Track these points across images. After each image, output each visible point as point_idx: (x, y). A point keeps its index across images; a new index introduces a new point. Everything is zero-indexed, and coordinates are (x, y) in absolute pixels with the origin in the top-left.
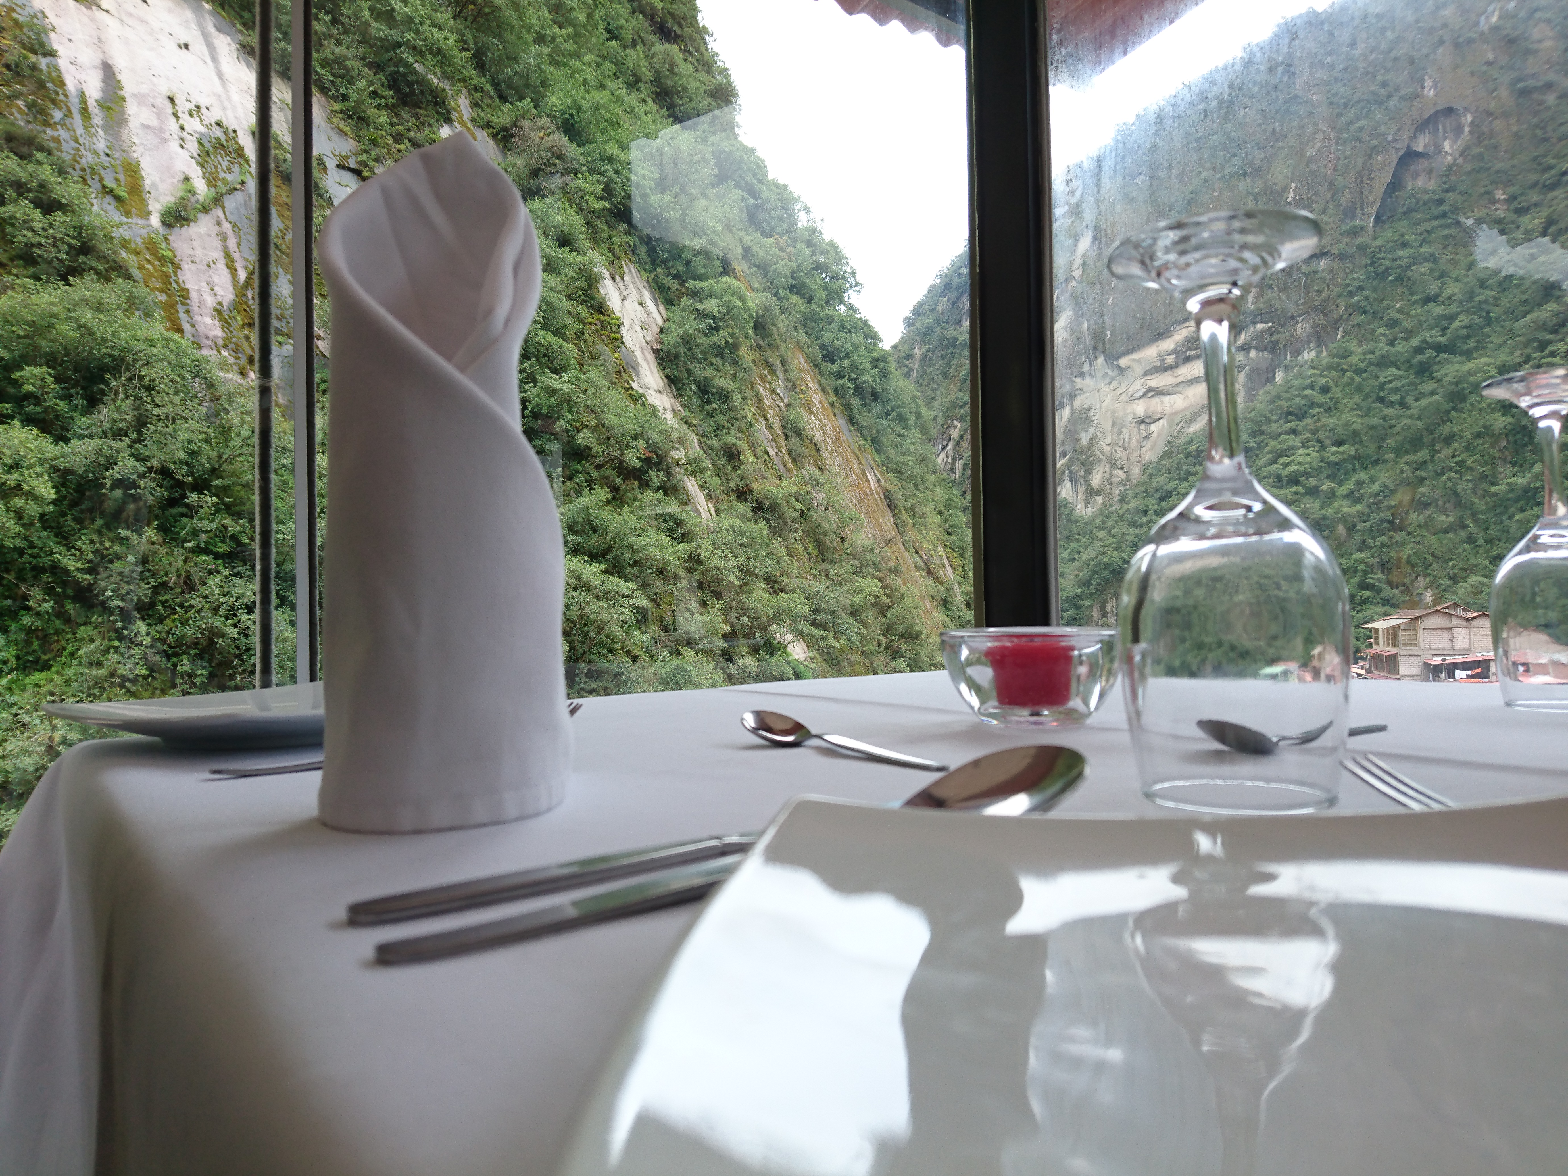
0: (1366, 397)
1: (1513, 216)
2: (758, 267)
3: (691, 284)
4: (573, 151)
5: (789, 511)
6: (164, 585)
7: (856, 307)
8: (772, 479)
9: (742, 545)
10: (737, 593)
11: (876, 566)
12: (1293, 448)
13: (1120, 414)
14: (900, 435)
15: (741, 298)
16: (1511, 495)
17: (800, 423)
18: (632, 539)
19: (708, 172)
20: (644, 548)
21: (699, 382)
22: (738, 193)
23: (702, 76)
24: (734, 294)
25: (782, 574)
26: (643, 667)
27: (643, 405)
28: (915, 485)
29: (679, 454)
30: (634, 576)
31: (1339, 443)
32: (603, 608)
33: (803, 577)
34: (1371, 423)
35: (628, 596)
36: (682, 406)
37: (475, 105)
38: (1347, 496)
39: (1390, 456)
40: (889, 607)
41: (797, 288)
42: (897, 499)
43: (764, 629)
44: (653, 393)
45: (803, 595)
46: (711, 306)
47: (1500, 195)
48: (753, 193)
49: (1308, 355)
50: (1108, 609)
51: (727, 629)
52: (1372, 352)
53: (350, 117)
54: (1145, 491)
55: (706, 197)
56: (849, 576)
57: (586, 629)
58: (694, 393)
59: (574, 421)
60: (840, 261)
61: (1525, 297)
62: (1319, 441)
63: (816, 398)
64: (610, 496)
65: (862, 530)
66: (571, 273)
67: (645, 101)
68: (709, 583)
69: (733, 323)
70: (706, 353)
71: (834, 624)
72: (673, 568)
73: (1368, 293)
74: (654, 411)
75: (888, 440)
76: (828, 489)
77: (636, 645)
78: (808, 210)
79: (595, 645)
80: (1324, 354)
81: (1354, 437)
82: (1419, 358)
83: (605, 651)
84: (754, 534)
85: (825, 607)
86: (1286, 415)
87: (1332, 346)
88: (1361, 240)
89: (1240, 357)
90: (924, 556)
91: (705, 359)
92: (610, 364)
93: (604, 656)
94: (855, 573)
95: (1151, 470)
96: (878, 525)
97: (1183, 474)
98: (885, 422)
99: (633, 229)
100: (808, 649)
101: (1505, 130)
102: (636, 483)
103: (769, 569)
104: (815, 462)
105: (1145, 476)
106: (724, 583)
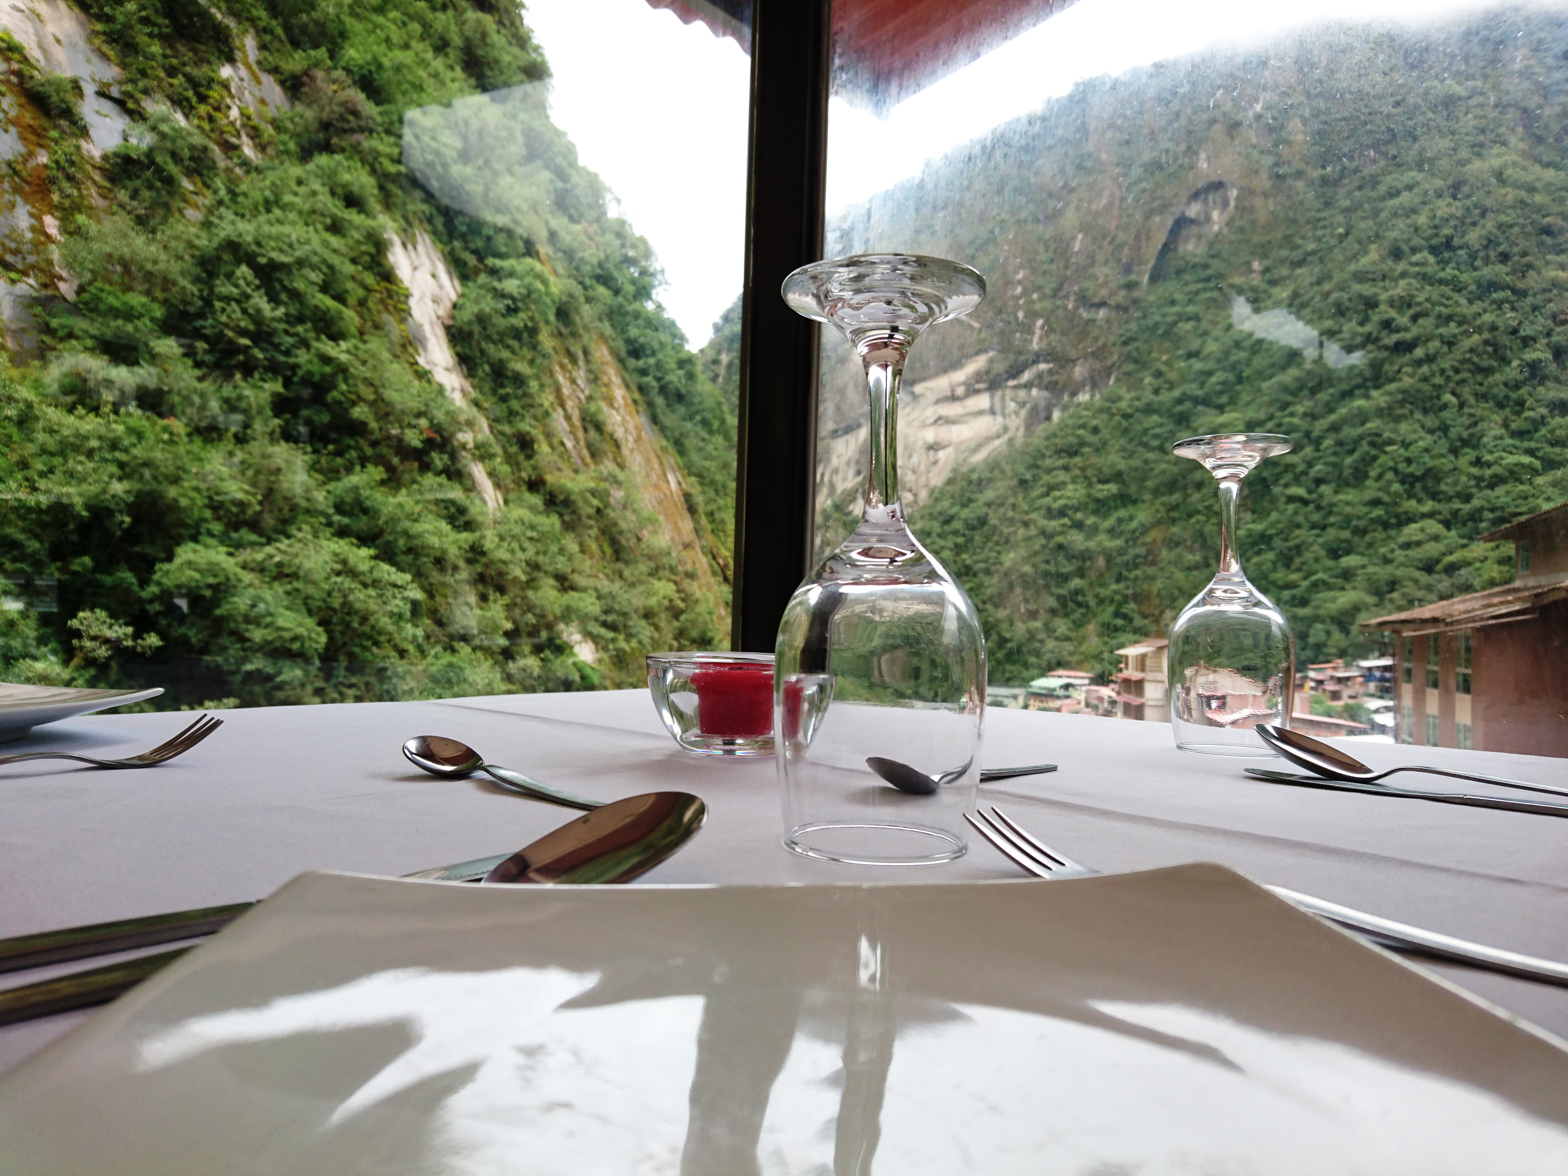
0: (1131, 440)
1: (1263, 286)
2: (564, 252)
3: (491, 261)
4: (369, 109)
5: (585, 507)
7: (664, 306)
8: (568, 472)
9: (531, 539)
10: (523, 589)
11: (672, 569)
12: (1064, 484)
13: (912, 439)
14: (703, 440)
15: (545, 282)
17: (601, 417)
18: (406, 524)
19: (517, 149)
20: (419, 535)
21: (493, 364)
22: (546, 175)
23: (515, 50)
24: (537, 276)
25: (573, 571)
26: (411, 664)
27: (429, 382)
28: (716, 491)
29: (466, 437)
30: (410, 565)
31: (1105, 482)
32: (370, 597)
33: (596, 576)
34: (1134, 465)
35: (402, 587)
36: (474, 387)
37: (263, 47)
38: (1108, 532)
39: (1147, 497)
40: (683, 611)
41: (604, 278)
42: (697, 503)
43: (550, 627)
44: (441, 371)
45: (594, 594)
46: (511, 286)
47: (1256, 265)
48: (561, 175)
49: (1083, 397)
51: (509, 626)
52: (1138, 399)
53: (114, 41)
54: (931, 514)
55: (512, 174)
56: (644, 578)
57: (348, 618)
58: (487, 375)
59: (350, 392)
60: (650, 256)
61: (1272, 361)
62: (1086, 478)
63: (619, 393)
64: (384, 476)
65: (659, 531)
66: (357, 236)
67: (452, 68)
68: (491, 576)
69: (533, 307)
70: (502, 335)
71: (625, 626)
72: (452, 558)
73: (1136, 344)
74: (441, 390)
75: (690, 443)
76: (627, 489)
77: (406, 639)
78: (618, 201)
79: (358, 636)
80: (1097, 397)
81: (1118, 477)
82: (1179, 408)
83: (369, 643)
84: (546, 529)
85: (617, 607)
86: (1059, 452)
87: (1106, 391)
88: (1136, 294)
89: (1022, 394)
90: (721, 562)
91: (501, 341)
92: (395, 336)
93: (367, 649)
94: (651, 574)
95: (936, 495)
96: (677, 528)
97: (965, 500)
98: (689, 425)
99: (429, 196)
100: (597, 650)
101: (1264, 208)
102: (416, 464)
103: (559, 566)
104: (615, 460)
105: (932, 500)
106: (509, 577)
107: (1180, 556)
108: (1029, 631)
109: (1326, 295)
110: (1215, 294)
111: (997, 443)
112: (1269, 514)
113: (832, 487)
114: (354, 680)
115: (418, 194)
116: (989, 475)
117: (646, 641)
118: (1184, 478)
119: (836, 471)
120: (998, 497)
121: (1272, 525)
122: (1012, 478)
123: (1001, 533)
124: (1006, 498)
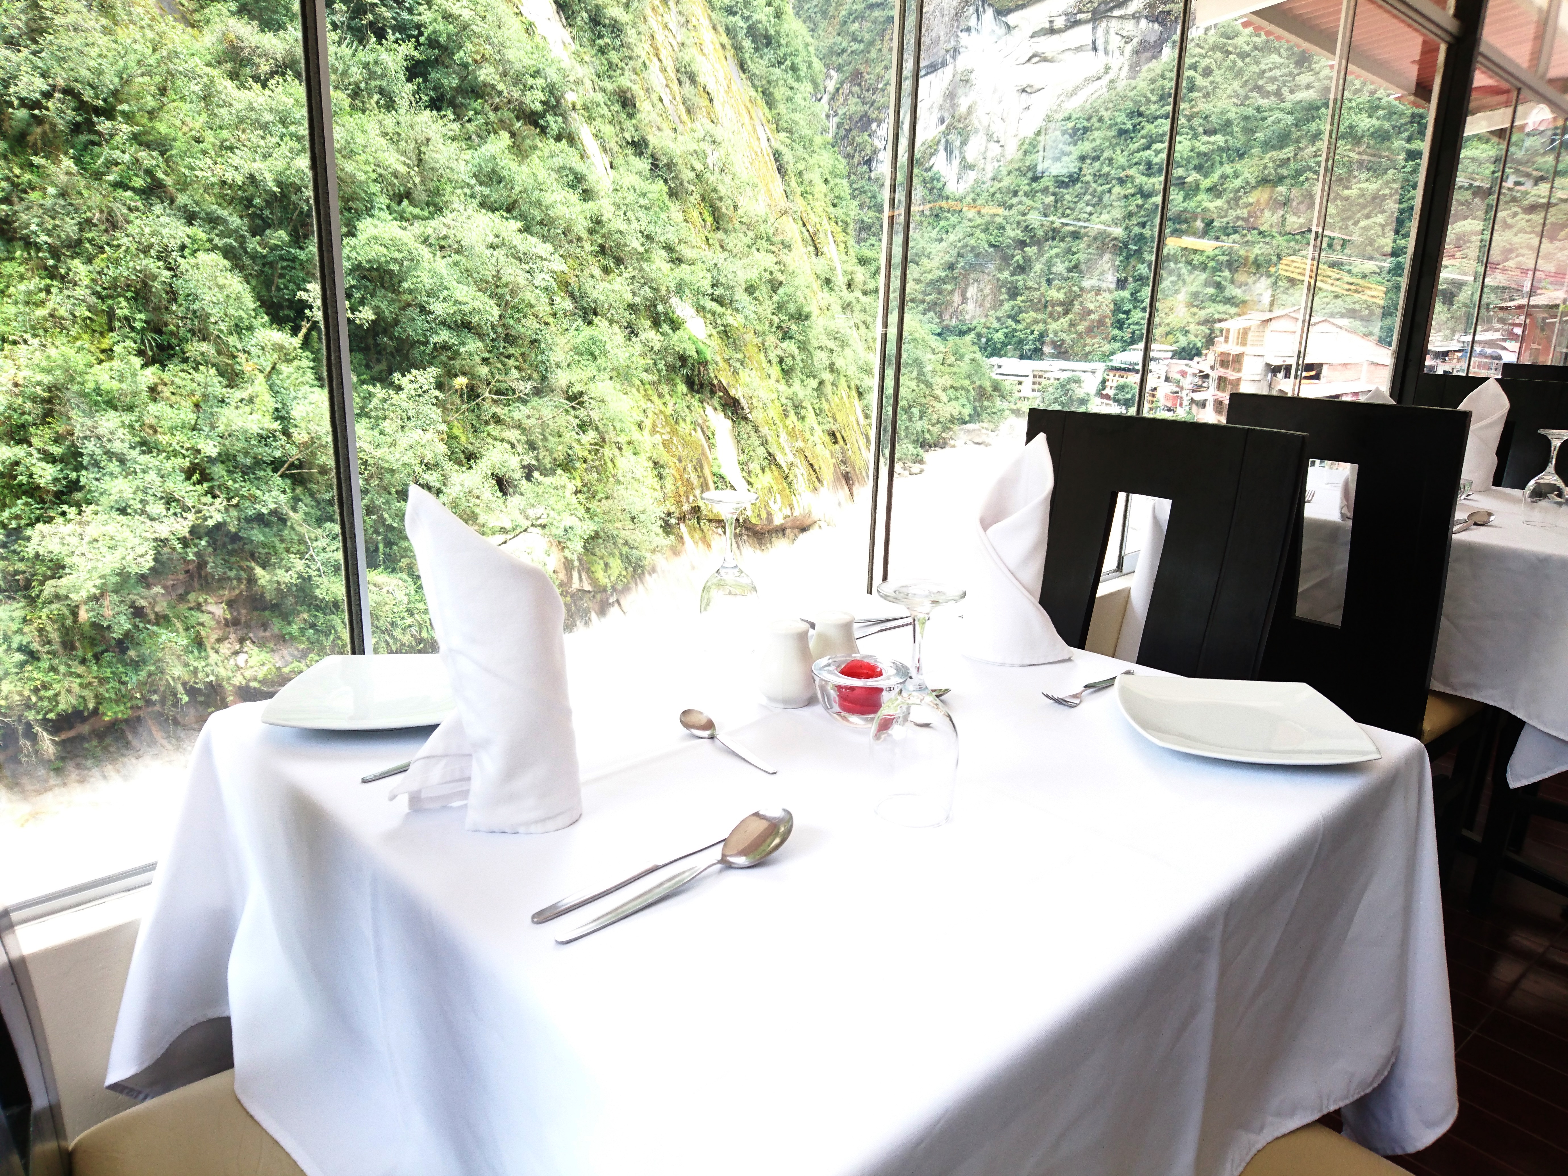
0: (1245, 84)
5: (686, 171)
6: (88, 221)
8: (668, 132)
9: (643, 207)
10: (640, 261)
11: (769, 239)
14: (791, 88)
16: (1361, 200)
17: (694, 68)
18: (538, 194)
21: (591, 11)
25: (680, 242)
27: (534, 34)
28: (804, 147)
29: (574, 96)
30: (543, 236)
31: (1211, 132)
33: (701, 247)
34: (1245, 113)
36: (573, 38)
38: (1209, 190)
39: (1256, 151)
40: (782, 284)
42: (787, 163)
43: (665, 301)
44: (543, 22)
45: (702, 267)
50: (969, 295)
56: (744, 249)
58: (585, 23)
59: (475, 52)
62: (1191, 128)
63: (708, 37)
64: (511, 143)
68: (610, 248)
71: (731, 301)
72: (577, 229)
74: (546, 44)
75: (779, 93)
76: (724, 149)
80: (1213, 32)
81: (1226, 127)
84: (655, 196)
85: (723, 280)
86: (1166, 97)
89: (1129, 25)
90: (810, 229)
95: (1026, 146)
96: (769, 193)
98: (778, 72)
100: (706, 324)
102: (536, 129)
103: (669, 235)
104: (708, 113)
105: (1021, 152)
106: (627, 248)
111: (1097, 85)
114: (511, 351)
116: (1086, 124)
120: (1094, 149)
122: (1110, 127)
123: (1095, 191)
124: (1102, 151)
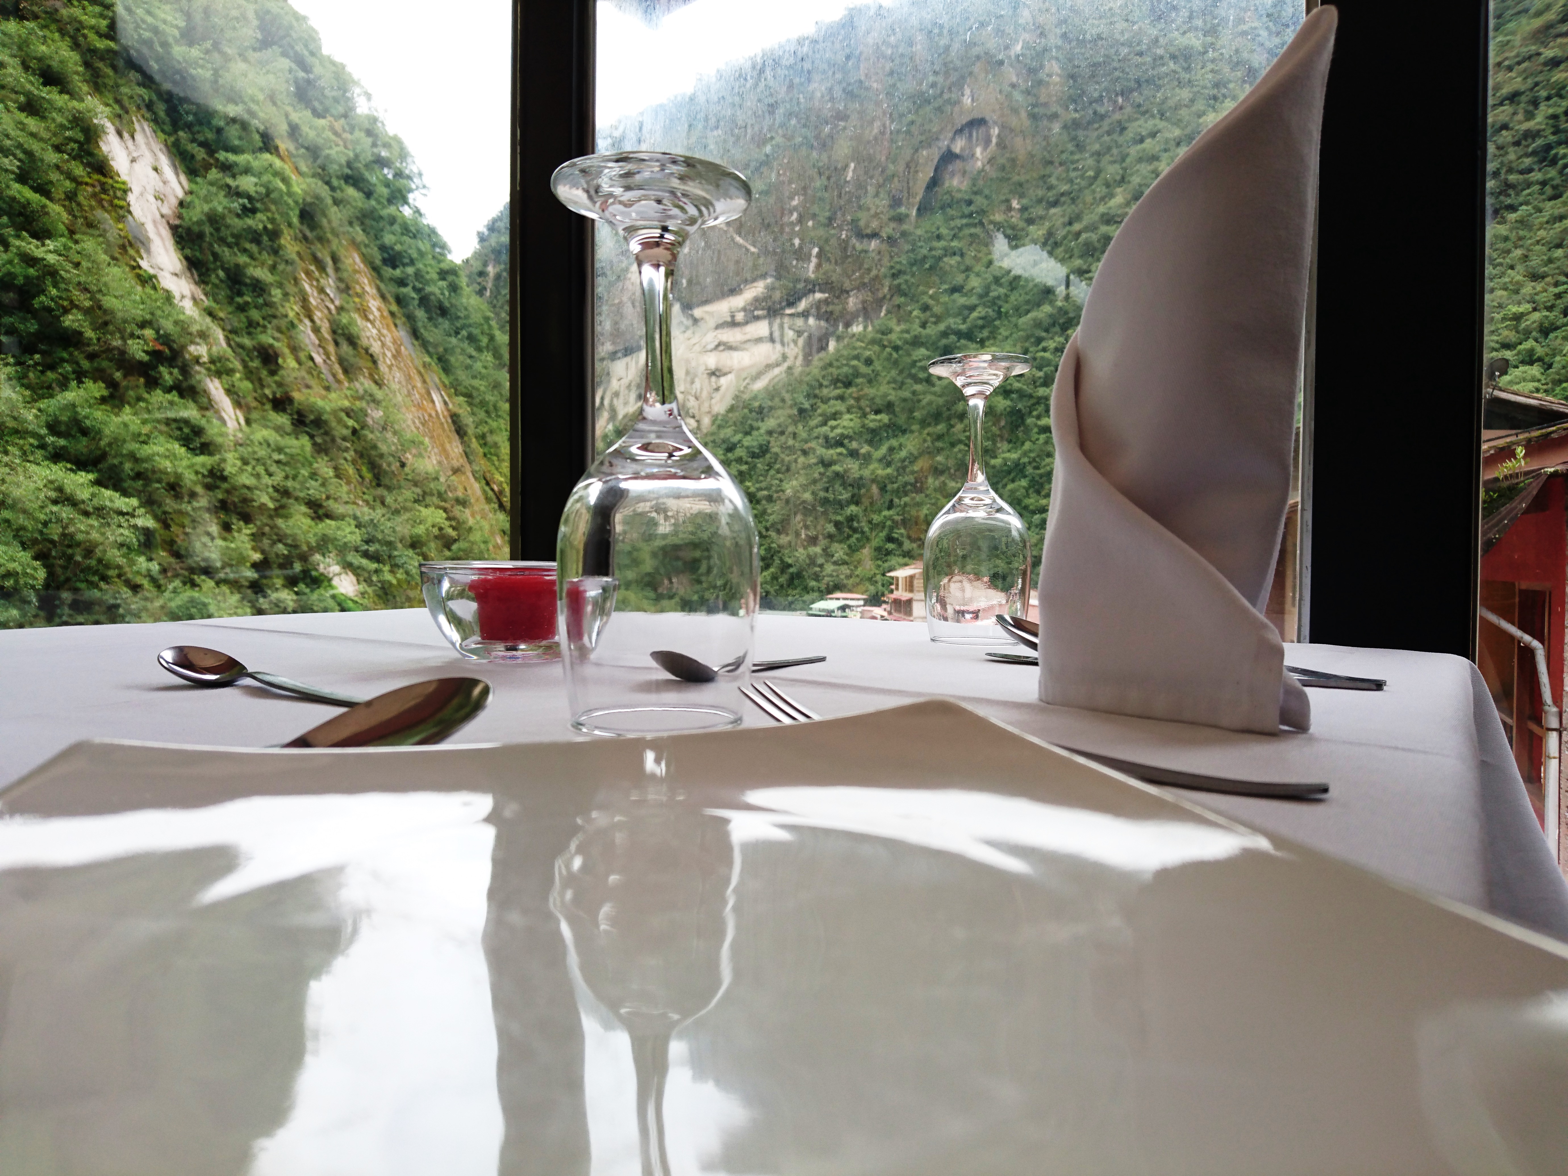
0: (901, 372)
1: (1022, 224)
2: (307, 149)
3: (222, 155)
5: (339, 428)
7: (422, 211)
8: (318, 389)
9: (278, 462)
10: (271, 517)
11: (440, 495)
12: (840, 413)
13: (693, 364)
14: (470, 357)
15: (285, 180)
17: (354, 330)
18: (133, 446)
19: (250, 32)
20: (149, 459)
21: (228, 270)
22: (285, 63)
24: (276, 174)
25: (328, 498)
26: (146, 599)
27: (154, 288)
28: (487, 412)
29: (199, 350)
30: (137, 490)
31: (877, 412)
32: (92, 526)
33: (354, 503)
34: (903, 396)
35: (127, 514)
36: (206, 294)
38: (880, 460)
39: (915, 427)
40: (455, 541)
41: (354, 179)
42: (467, 425)
43: (304, 558)
44: (168, 276)
45: (353, 523)
46: (247, 183)
47: (1015, 204)
48: (304, 66)
49: (857, 329)
51: (257, 556)
52: (907, 332)
54: (714, 442)
55: (245, 60)
56: (409, 504)
57: (70, 551)
58: (221, 281)
59: (61, 298)
60: (405, 157)
61: (1028, 297)
62: (860, 408)
63: (374, 304)
64: (105, 393)
65: (424, 454)
66: (60, 119)
68: (234, 504)
69: (273, 208)
70: (237, 237)
71: (390, 557)
72: (188, 483)
73: (908, 277)
74: (168, 297)
75: (456, 360)
76: (386, 407)
77: (138, 573)
78: (369, 96)
79: (82, 571)
80: (870, 328)
81: (889, 407)
82: (944, 341)
83: (96, 578)
84: (294, 451)
85: (380, 537)
86: (835, 382)
87: (877, 322)
88: (905, 227)
89: (800, 322)
90: (496, 488)
91: (237, 244)
92: (112, 235)
93: (96, 586)
94: (416, 501)
95: (718, 422)
96: (444, 451)
97: (747, 428)
98: (454, 340)
99: (147, 80)
100: (359, 582)
101: (1022, 147)
102: (142, 380)
103: (311, 492)
104: (371, 375)
105: (714, 427)
106: (255, 504)
107: (944, 483)
108: (809, 556)
109: (1078, 234)
110: (977, 230)
111: (777, 371)
112: (1023, 444)
113: (613, 411)
115: (133, 75)
116: (770, 403)
117: (414, 571)
118: (949, 409)
119: (616, 394)
120: (779, 425)
121: (1025, 454)
122: (791, 407)
123: (783, 461)
124: (787, 427)
